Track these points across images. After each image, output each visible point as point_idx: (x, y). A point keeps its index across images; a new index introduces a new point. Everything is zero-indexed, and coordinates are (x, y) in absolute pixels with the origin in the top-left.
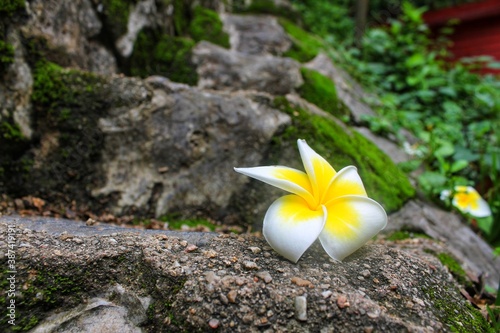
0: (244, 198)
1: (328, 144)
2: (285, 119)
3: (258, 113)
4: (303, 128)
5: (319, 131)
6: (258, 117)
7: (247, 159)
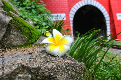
0: (3, 41)
1: (22, 24)
2: (11, 18)
3: (3, 17)
4: (16, 20)
5: (20, 21)
6: (4, 18)
7: (2, 30)
